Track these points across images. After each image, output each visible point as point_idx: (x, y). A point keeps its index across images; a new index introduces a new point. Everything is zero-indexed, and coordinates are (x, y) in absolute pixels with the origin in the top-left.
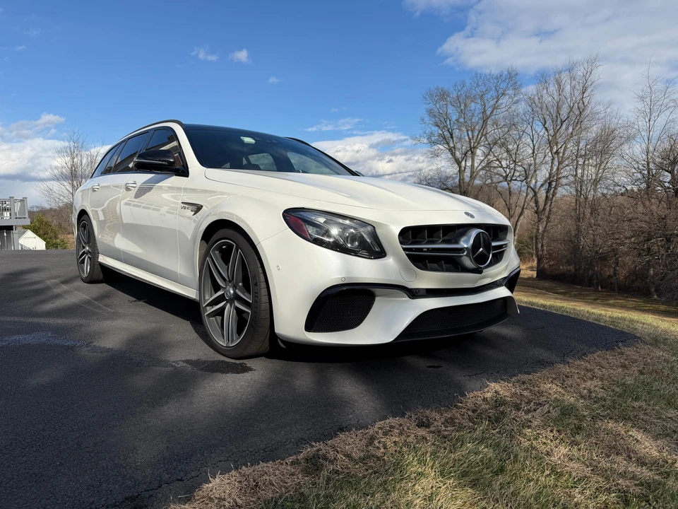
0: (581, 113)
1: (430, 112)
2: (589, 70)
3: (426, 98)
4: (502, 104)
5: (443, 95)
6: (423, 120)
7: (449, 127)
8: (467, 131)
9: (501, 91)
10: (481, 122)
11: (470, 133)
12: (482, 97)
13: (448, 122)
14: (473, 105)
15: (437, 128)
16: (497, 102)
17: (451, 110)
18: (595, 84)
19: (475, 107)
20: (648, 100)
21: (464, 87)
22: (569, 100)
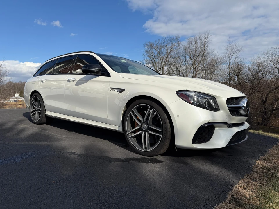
0: (204, 53)
1: (146, 51)
2: (207, 37)
3: (145, 46)
4: (174, 49)
5: (151, 45)
6: (144, 54)
7: (154, 57)
8: (161, 59)
9: (173, 44)
10: (166, 56)
11: (162, 60)
12: (166, 46)
13: (153, 56)
14: (162, 49)
15: (149, 58)
16: (172, 48)
17: (154, 50)
18: (208, 42)
19: (164, 50)
20: (229, 49)
21: (159, 42)
22: (199, 48)
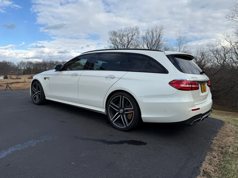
0: (158, 43)
1: (111, 39)
2: (161, 29)
3: (109, 34)
4: (133, 38)
5: (115, 34)
6: (108, 41)
7: (117, 44)
8: (123, 46)
9: (133, 34)
10: (127, 43)
12: (127, 35)
14: (124, 38)
15: (113, 45)
16: (132, 37)
17: (117, 38)
18: (163, 34)
19: (125, 38)
20: (179, 40)
21: (122, 31)
22: (155, 38)
